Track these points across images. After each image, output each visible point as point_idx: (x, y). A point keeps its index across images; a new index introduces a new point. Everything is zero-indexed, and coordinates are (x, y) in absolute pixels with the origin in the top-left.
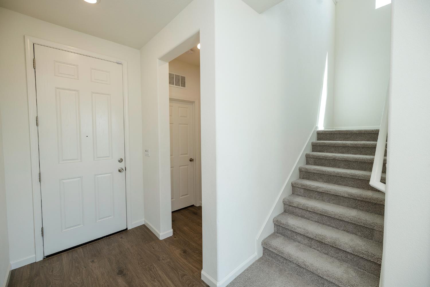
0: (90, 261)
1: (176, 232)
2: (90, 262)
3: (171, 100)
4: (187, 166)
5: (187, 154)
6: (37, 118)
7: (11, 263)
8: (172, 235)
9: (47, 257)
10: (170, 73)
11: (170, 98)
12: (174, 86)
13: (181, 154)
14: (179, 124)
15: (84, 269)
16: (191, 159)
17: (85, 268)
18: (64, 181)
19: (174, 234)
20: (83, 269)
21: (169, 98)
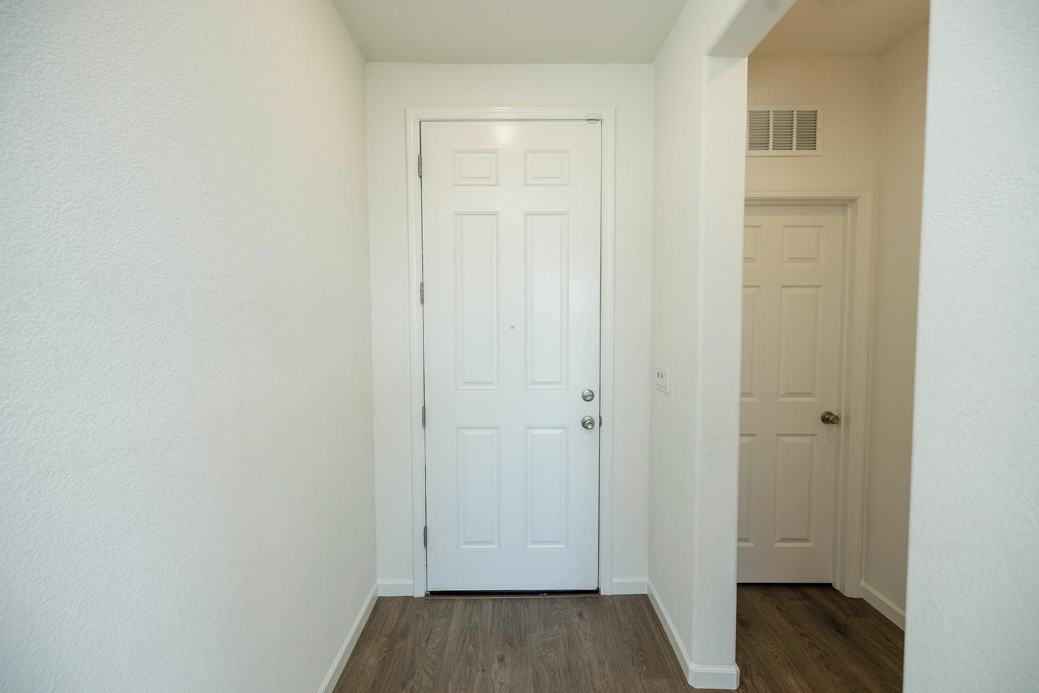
0: (498, 656)
1: (752, 679)
2: (496, 659)
3: (752, 204)
4: (811, 438)
5: (809, 394)
6: (422, 284)
7: (379, 582)
8: (736, 688)
9: (433, 593)
10: (752, 110)
11: (746, 200)
12: (771, 152)
13: (788, 394)
14: (783, 286)
15: (480, 672)
16: (830, 414)
17: (483, 671)
18: (466, 432)
19: (742, 683)
20: (477, 670)
21: (744, 199)
